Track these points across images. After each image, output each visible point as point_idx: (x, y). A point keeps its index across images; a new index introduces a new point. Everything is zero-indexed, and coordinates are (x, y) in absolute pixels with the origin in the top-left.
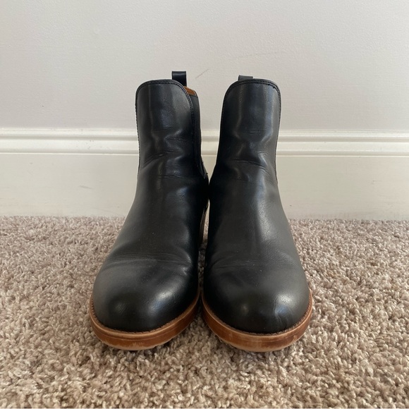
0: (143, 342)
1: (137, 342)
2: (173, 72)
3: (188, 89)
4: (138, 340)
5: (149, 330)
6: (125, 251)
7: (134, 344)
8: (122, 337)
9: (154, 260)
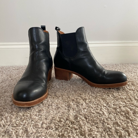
0: (28, 104)
1: (26, 105)
2: (41, 26)
3: (46, 31)
4: (26, 104)
5: (30, 101)
6: (24, 79)
7: (25, 105)
8: (21, 103)
9: (33, 81)
